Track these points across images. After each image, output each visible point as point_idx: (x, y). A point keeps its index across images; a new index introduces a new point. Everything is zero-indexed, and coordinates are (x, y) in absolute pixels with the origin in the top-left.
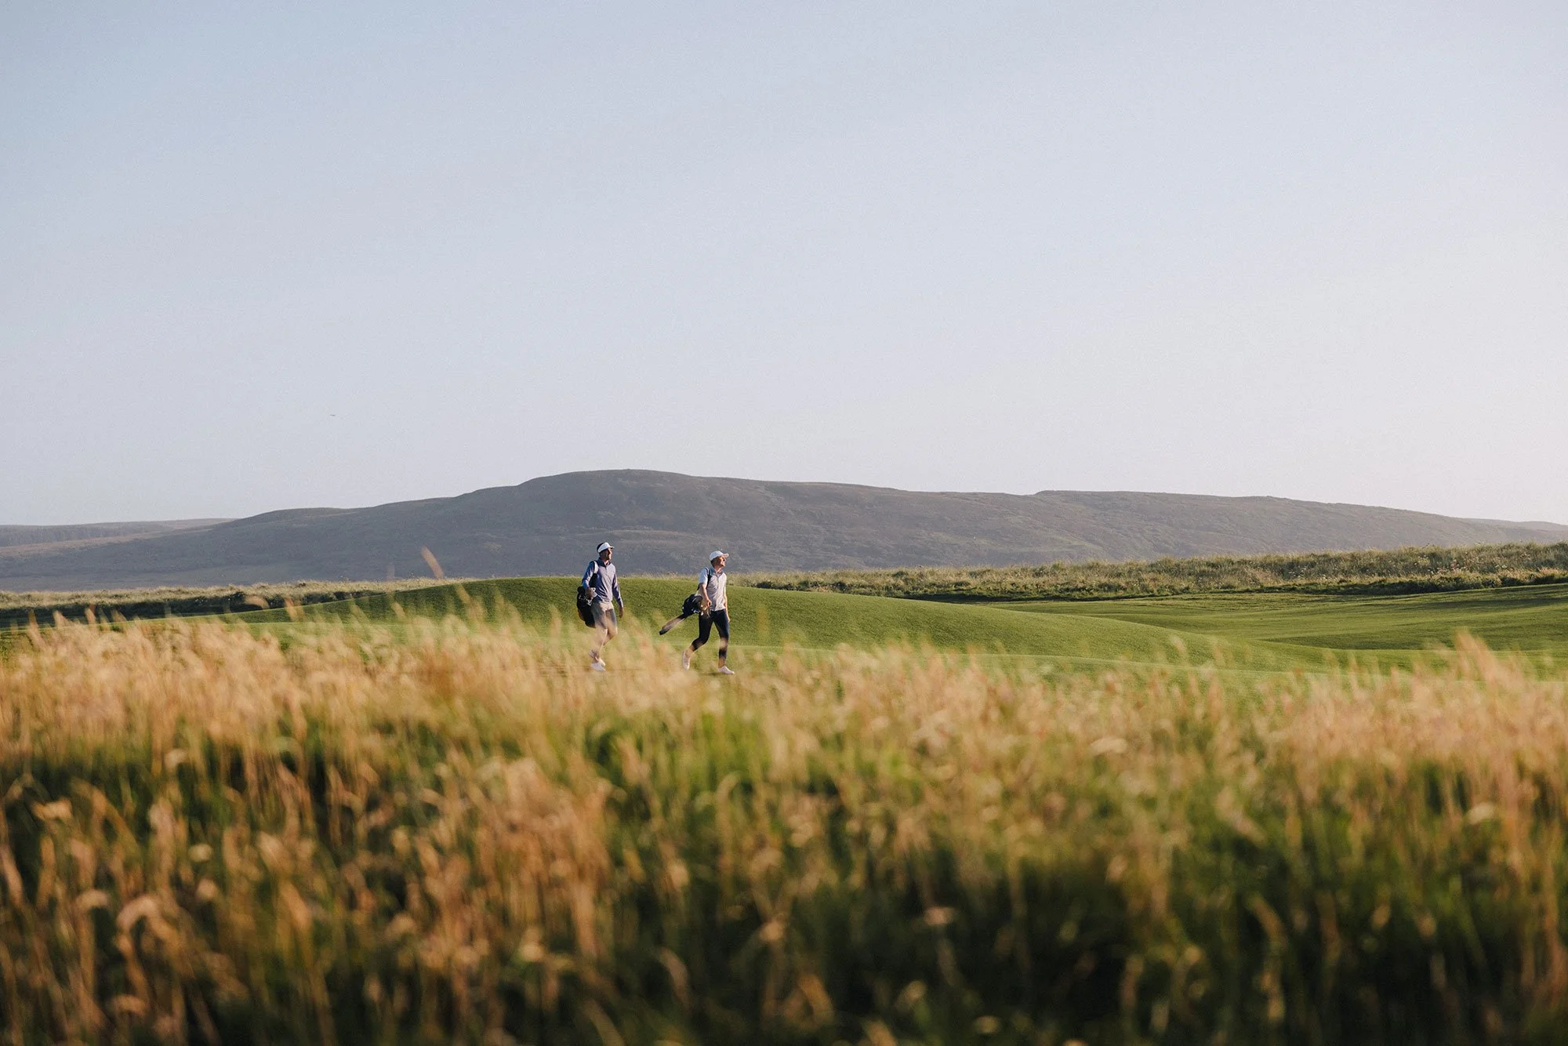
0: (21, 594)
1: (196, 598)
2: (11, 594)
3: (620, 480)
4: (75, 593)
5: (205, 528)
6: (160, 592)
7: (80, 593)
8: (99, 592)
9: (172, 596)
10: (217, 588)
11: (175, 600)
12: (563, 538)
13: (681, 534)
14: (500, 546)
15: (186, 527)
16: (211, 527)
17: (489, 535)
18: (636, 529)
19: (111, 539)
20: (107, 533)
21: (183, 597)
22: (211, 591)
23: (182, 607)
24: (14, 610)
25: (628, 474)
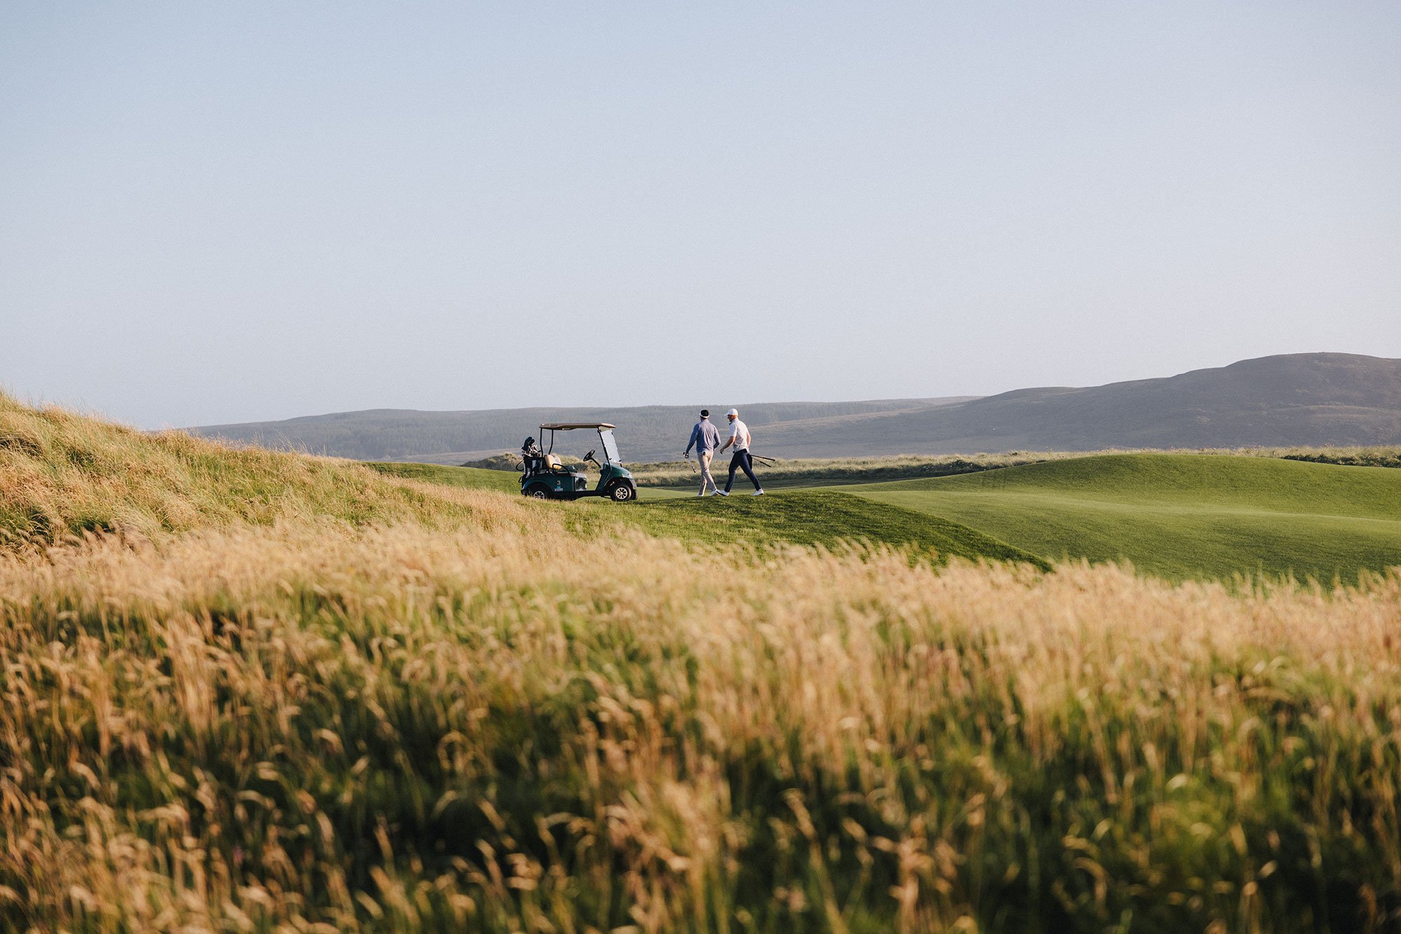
0: (790, 461)
1: (925, 465)
2: (781, 460)
3: (1316, 362)
4: (832, 460)
5: (960, 404)
6: (900, 459)
7: (835, 460)
8: (849, 459)
9: (905, 463)
10: (946, 456)
11: (907, 466)
12: (1264, 413)
13: (1371, 409)
14: (1209, 420)
15: (943, 403)
16: (963, 403)
17: (1200, 410)
18: (1330, 405)
19: (882, 414)
20: (879, 409)
21: (915, 464)
22: (940, 459)
23: (912, 473)
24: (780, 474)
25: (1322, 357)
